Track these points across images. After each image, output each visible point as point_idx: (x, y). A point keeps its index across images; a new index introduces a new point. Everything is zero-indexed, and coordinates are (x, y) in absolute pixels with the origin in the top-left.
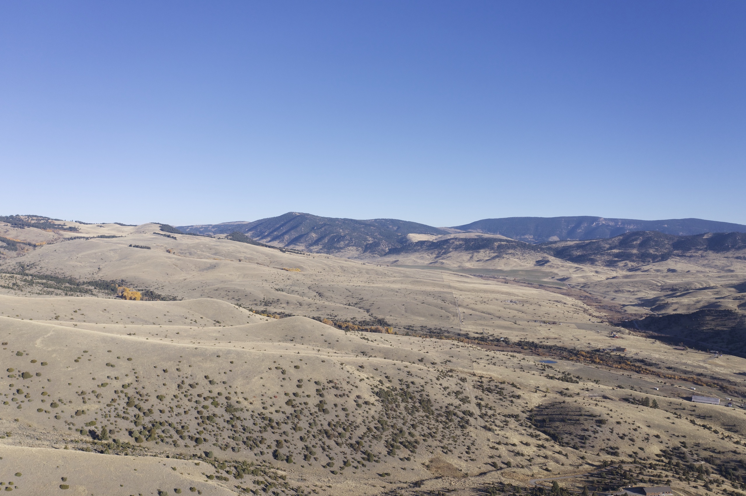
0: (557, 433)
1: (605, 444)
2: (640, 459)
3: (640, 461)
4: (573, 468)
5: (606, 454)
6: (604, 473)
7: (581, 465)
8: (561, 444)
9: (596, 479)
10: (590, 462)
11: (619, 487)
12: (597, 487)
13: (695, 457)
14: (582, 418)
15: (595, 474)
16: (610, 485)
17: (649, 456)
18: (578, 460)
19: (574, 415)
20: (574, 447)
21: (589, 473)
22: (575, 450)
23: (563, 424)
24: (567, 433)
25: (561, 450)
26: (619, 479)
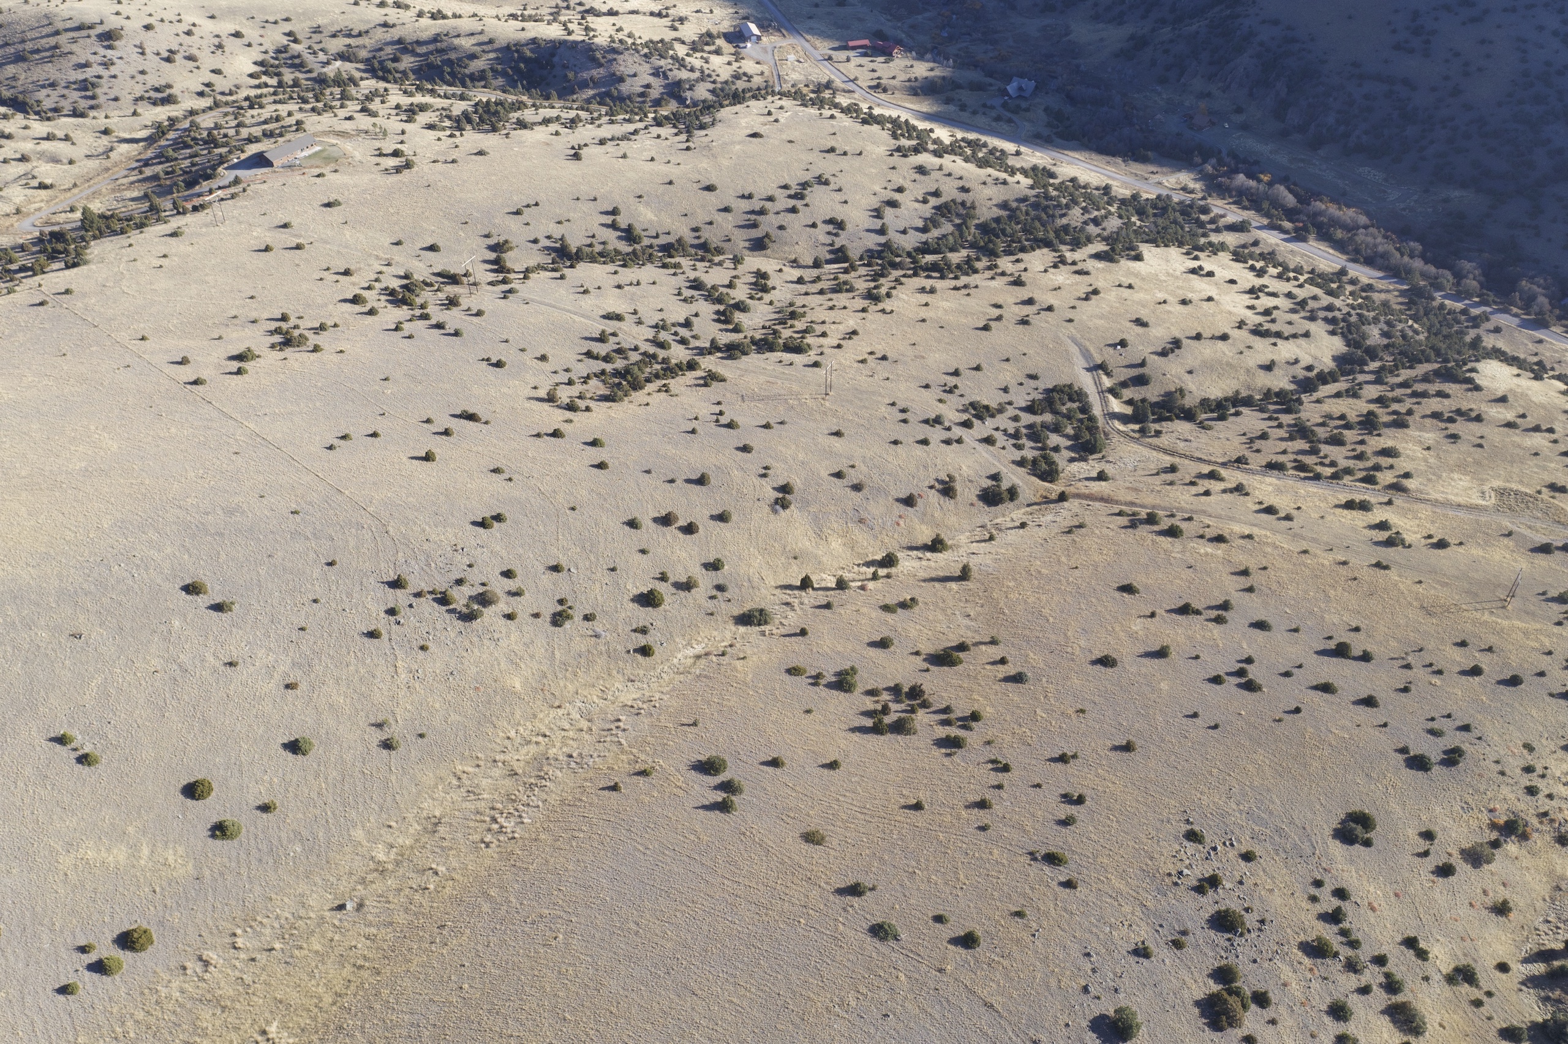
0: (21, 93)
1: (140, 85)
2: (223, 93)
3: (224, 99)
4: (97, 162)
5: (152, 107)
6: (169, 149)
7: (111, 149)
8: (43, 116)
9: (158, 169)
10: (127, 136)
11: (214, 168)
12: (171, 187)
13: (322, 57)
14: (63, 39)
15: (152, 158)
16: (197, 171)
17: (237, 82)
18: (99, 141)
19: (42, 37)
20: (76, 114)
21: (137, 161)
22: (81, 120)
23: (25, 65)
24: (43, 87)
25: (50, 130)
26: (205, 152)
